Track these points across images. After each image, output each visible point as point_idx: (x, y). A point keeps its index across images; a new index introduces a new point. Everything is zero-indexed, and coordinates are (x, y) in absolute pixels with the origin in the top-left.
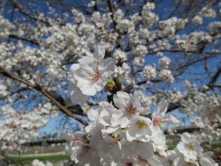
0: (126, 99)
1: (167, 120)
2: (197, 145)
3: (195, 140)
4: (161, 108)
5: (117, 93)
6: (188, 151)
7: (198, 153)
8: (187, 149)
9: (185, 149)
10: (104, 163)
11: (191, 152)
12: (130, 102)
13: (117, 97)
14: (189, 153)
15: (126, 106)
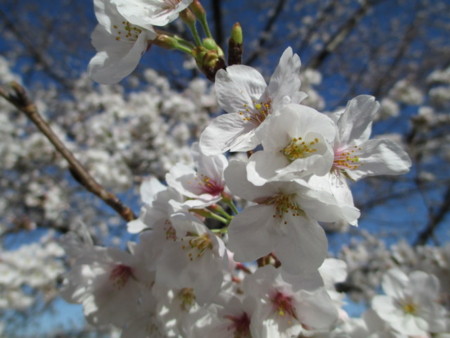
0: (253, 87)
1: (371, 159)
2: (427, 302)
3: (421, 288)
4: (355, 123)
5: (228, 69)
6: (402, 318)
7: (431, 323)
8: (400, 312)
9: (394, 312)
10: (172, 323)
11: (412, 321)
12: (266, 95)
13: (228, 80)
14: (404, 324)
15: (251, 105)
